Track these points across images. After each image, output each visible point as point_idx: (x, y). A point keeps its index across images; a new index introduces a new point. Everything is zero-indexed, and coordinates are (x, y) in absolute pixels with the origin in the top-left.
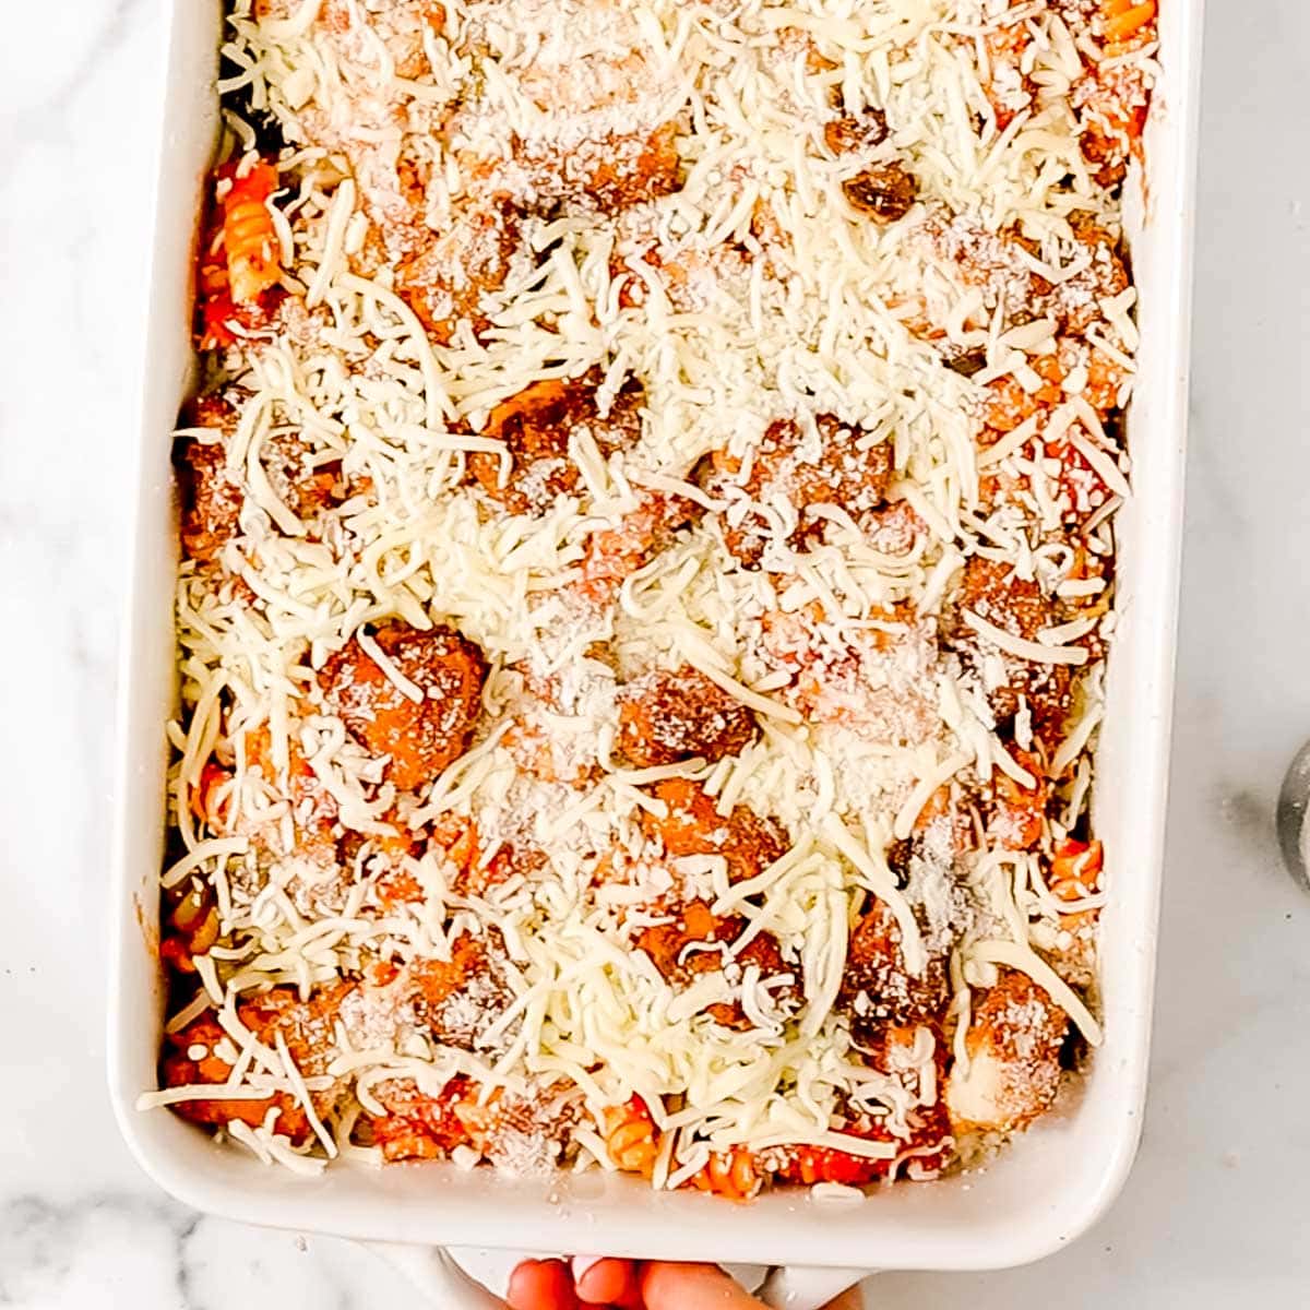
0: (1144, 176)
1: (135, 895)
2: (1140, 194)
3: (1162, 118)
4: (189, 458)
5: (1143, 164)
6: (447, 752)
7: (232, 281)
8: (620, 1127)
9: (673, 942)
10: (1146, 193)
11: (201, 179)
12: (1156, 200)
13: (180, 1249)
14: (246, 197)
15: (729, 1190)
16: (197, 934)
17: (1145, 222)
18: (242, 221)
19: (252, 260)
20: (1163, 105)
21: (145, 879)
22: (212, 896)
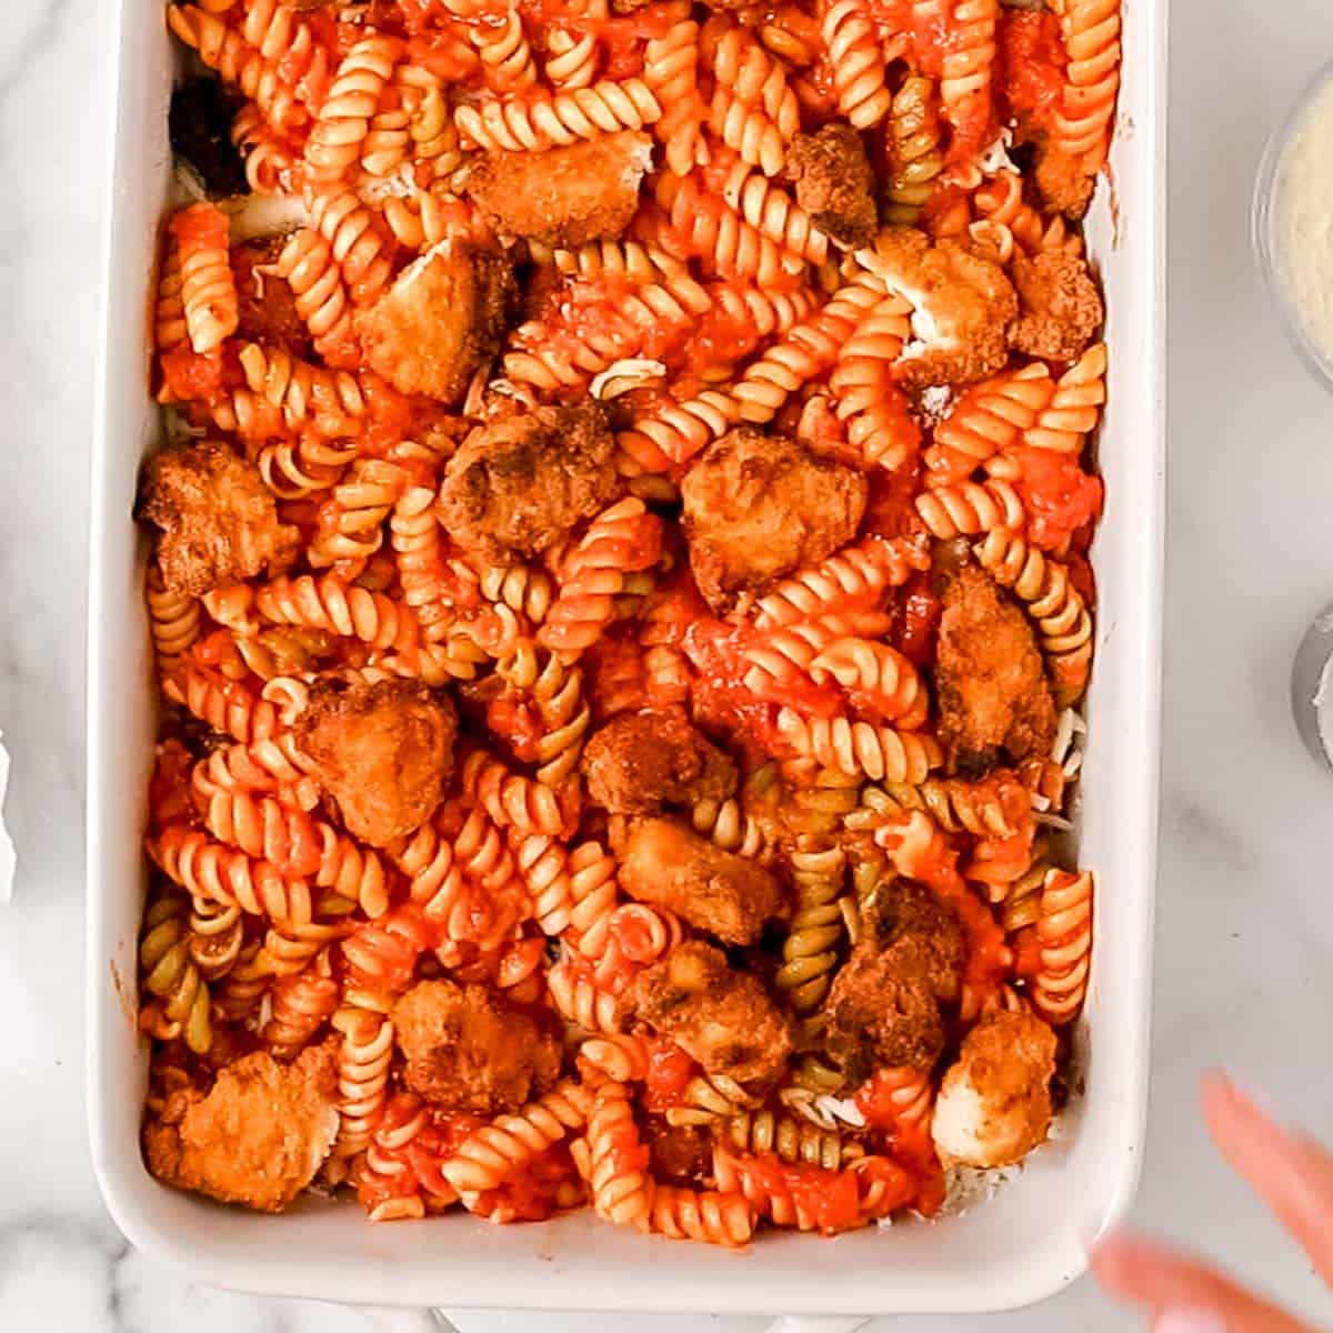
0: (1113, 195)
1: (112, 962)
2: (1109, 213)
3: (1130, 137)
4: (151, 514)
5: (1111, 183)
6: (422, 807)
7: (191, 332)
9: (659, 991)
10: (1115, 214)
11: (154, 230)
12: (1125, 219)
13: (113, 1274)
14: (201, 245)
15: (725, 1241)
16: (174, 998)
17: (1115, 241)
18: (199, 270)
19: (212, 309)
20: (1131, 123)
21: (121, 944)
22: (189, 960)
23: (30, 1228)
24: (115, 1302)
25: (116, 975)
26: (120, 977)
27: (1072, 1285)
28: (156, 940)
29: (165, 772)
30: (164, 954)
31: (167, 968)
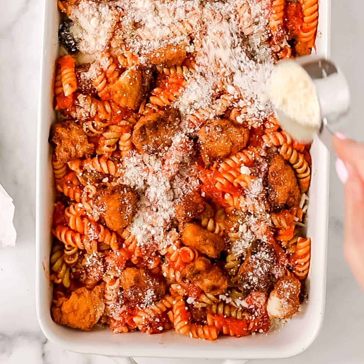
1: (43, 262)
3: (321, 37)
4: (53, 140)
5: (315, 50)
6: (127, 220)
7: (64, 91)
8: (179, 322)
9: (192, 271)
11: (54, 62)
13: (43, 348)
14: (67, 67)
15: (210, 339)
16: (60, 272)
18: (66, 74)
19: (70, 84)
20: (321, 33)
21: (45, 258)
22: (64, 262)
23: (21, 335)
24: (43, 355)
25: (44, 266)
26: (45, 266)
27: (305, 351)
28: (55, 257)
29: (57, 210)
30: (57, 261)
31: (58, 264)
